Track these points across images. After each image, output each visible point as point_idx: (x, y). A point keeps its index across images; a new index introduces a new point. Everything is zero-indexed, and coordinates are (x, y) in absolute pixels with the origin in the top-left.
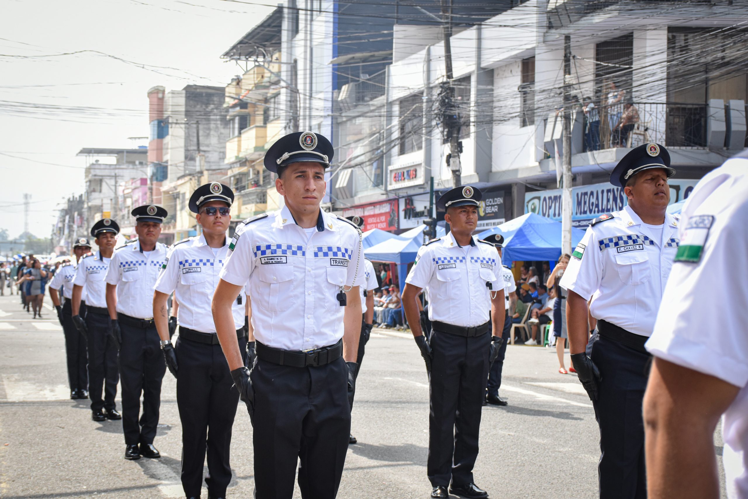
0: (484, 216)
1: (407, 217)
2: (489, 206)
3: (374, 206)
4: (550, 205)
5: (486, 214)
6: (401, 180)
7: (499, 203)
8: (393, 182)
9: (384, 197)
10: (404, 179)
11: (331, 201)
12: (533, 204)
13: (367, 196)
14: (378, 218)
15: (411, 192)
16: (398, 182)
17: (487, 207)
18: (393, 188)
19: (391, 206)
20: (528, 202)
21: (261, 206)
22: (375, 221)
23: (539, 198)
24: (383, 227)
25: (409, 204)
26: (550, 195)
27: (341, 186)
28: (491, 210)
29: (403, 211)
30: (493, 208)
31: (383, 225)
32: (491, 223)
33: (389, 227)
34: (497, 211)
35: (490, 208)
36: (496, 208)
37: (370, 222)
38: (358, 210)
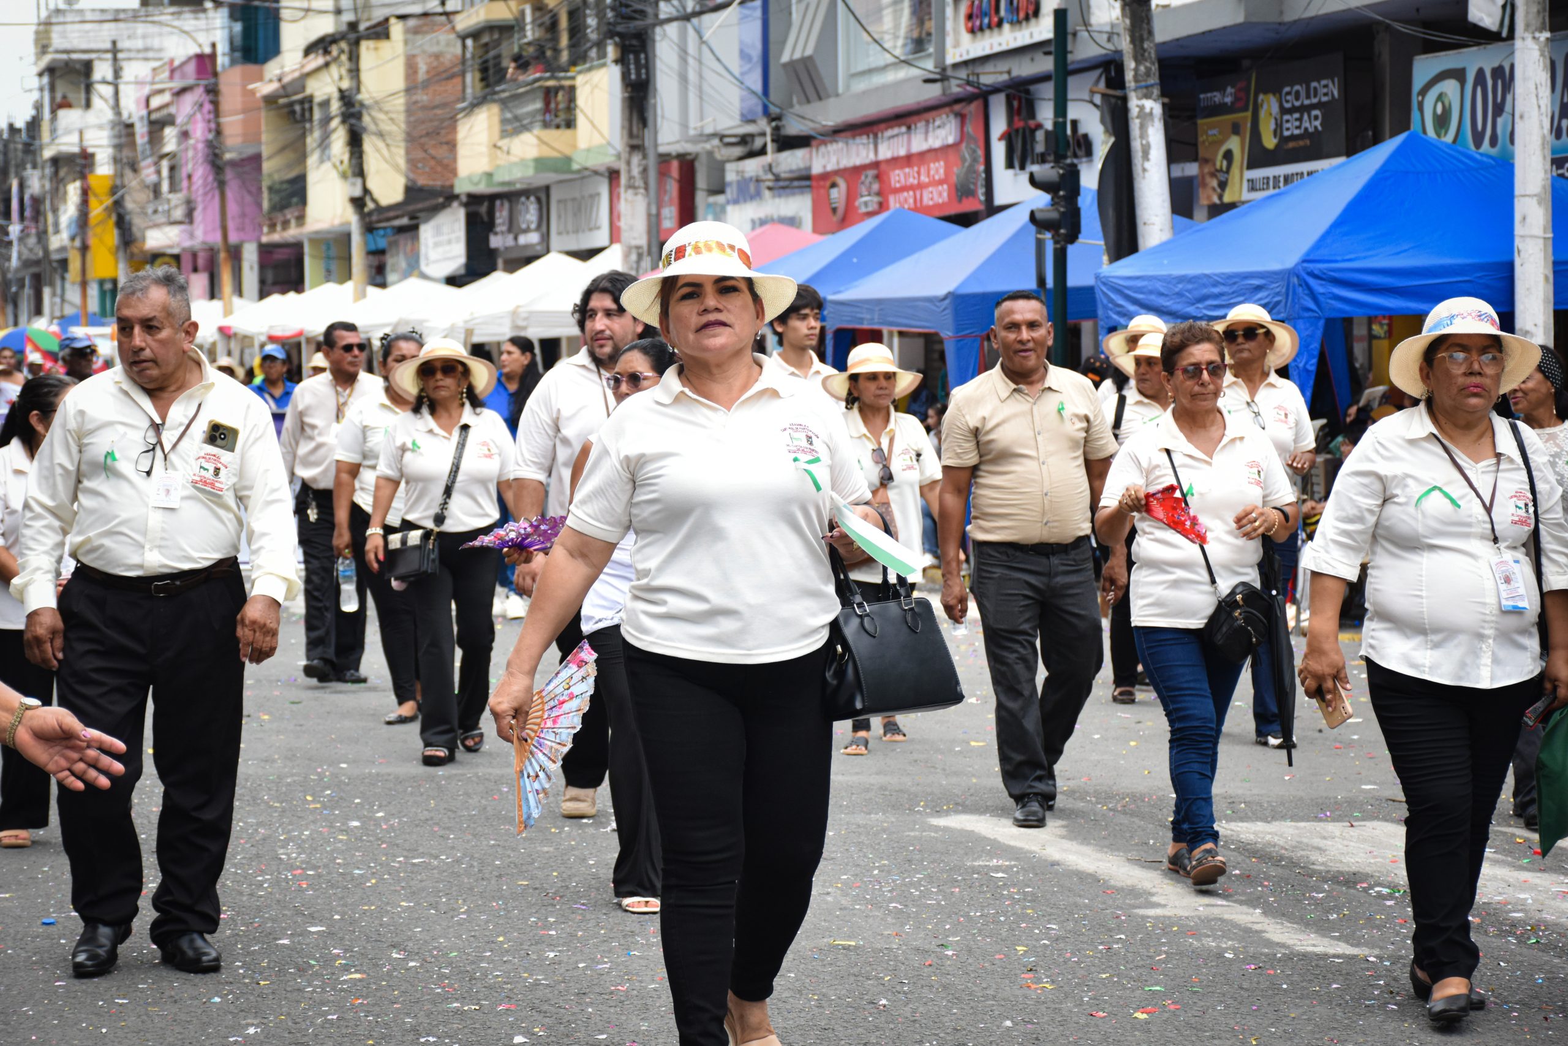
0: (1277, 146)
1: (1017, 164)
2: (1293, 110)
3: (909, 128)
4: (1499, 99)
5: (1284, 140)
6: (990, 27)
7: (1325, 99)
8: (966, 37)
9: (934, 92)
10: (1000, 24)
11: (766, 111)
12: (1440, 97)
13: (884, 87)
14: (923, 169)
15: (1025, 69)
16: (979, 34)
17: (1286, 117)
18: (965, 57)
19: (963, 124)
20: (1424, 92)
21: (558, 139)
22: (912, 181)
23: (1459, 75)
24: (940, 201)
25: (1019, 112)
26: (1496, 65)
27: (797, 55)
28: (1298, 127)
29: (1000, 139)
30: (1306, 117)
31: (940, 195)
32: (1302, 174)
33: (960, 201)
34: (1320, 128)
35: (1297, 120)
36: (1316, 118)
37: (898, 185)
38: (858, 140)
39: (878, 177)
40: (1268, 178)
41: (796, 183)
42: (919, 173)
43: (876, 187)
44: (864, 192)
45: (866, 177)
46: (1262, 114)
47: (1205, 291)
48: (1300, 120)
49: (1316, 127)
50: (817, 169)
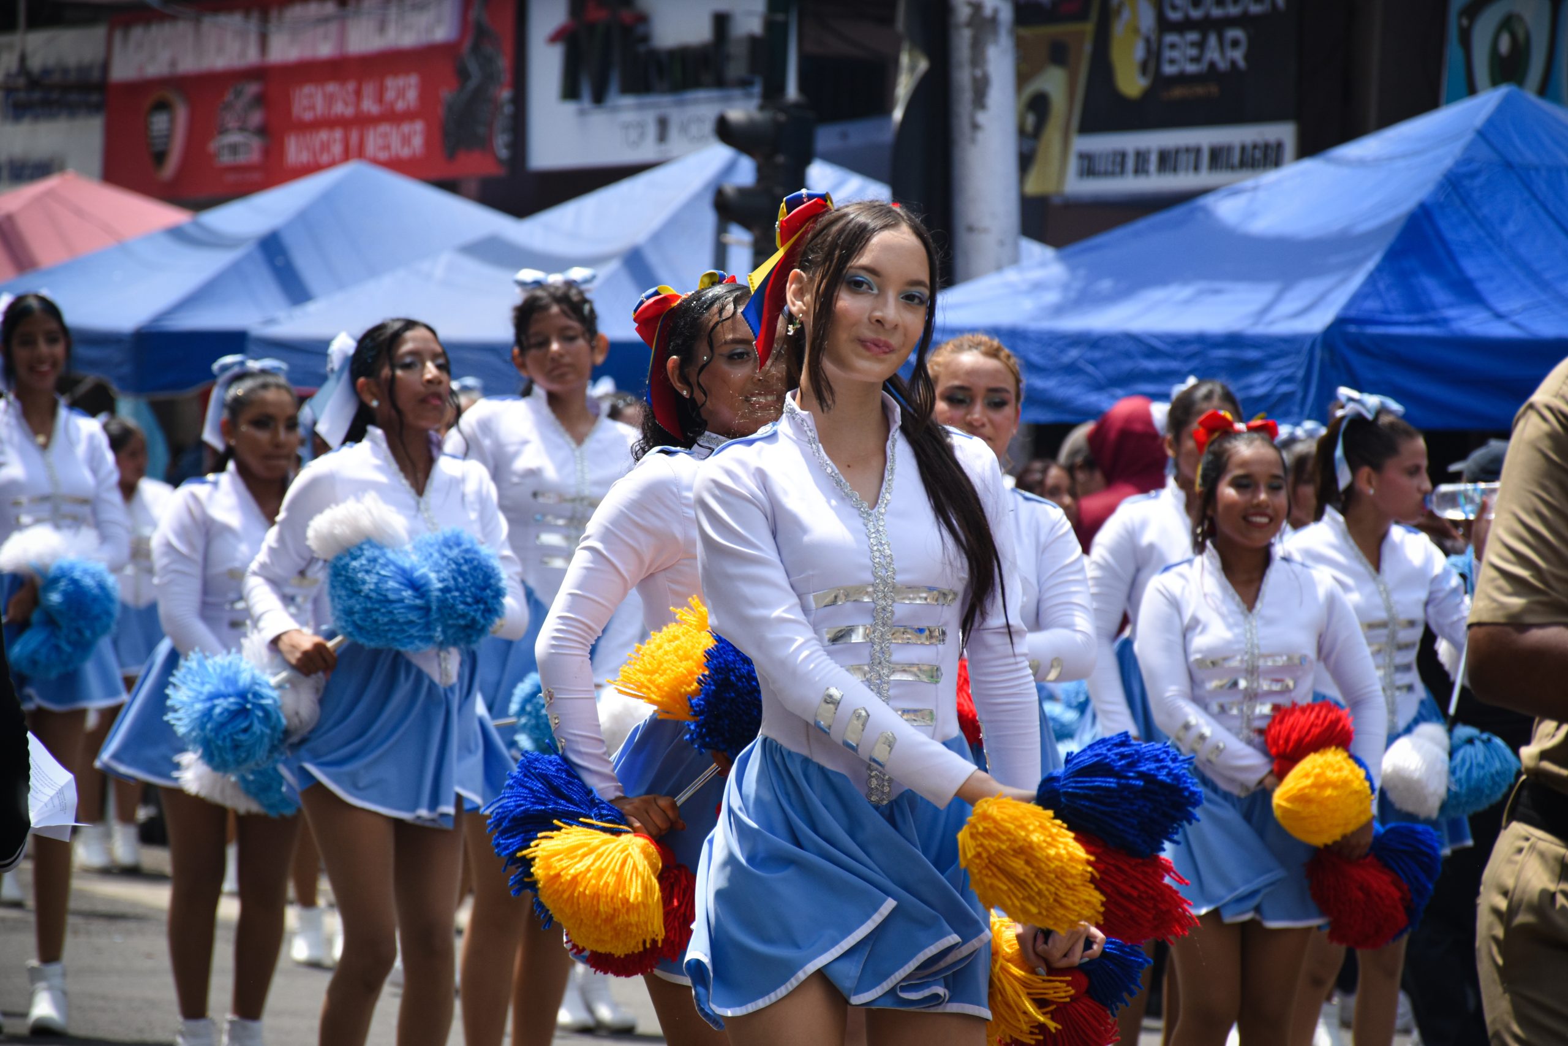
0: (1149, 94)
1: (586, 91)
2: (1182, 27)
5: (1160, 82)
7: (1256, 9)
12: (1508, 23)
14: (369, 89)
17: (1170, 38)
19: (467, 5)
22: (340, 109)
24: (405, 153)
28: (1195, 60)
29: (555, 38)
30: (1213, 40)
31: (406, 140)
32: (1198, 151)
33: (451, 156)
34: (1242, 63)
35: (1193, 44)
36: (1235, 44)
37: (308, 116)
38: (223, 19)
39: (260, 100)
40: (1123, 155)
41: (74, 97)
42: (358, 93)
43: (256, 118)
44: (232, 124)
45: (238, 94)
46: (1119, 29)
47: (1127, 365)
48: (1201, 45)
49: (1233, 63)
50: (123, 70)
